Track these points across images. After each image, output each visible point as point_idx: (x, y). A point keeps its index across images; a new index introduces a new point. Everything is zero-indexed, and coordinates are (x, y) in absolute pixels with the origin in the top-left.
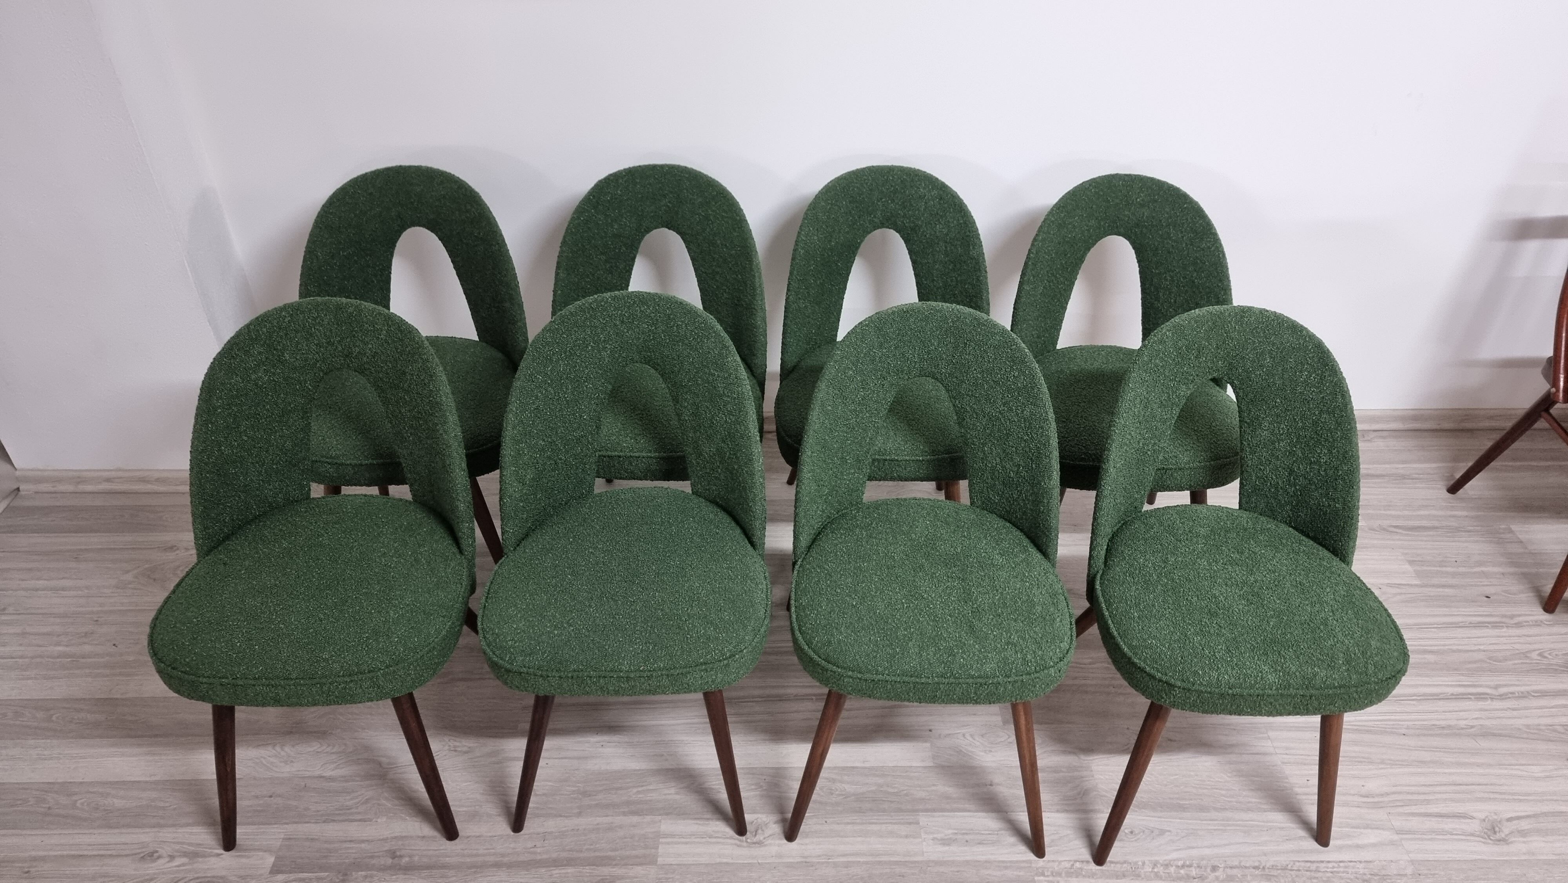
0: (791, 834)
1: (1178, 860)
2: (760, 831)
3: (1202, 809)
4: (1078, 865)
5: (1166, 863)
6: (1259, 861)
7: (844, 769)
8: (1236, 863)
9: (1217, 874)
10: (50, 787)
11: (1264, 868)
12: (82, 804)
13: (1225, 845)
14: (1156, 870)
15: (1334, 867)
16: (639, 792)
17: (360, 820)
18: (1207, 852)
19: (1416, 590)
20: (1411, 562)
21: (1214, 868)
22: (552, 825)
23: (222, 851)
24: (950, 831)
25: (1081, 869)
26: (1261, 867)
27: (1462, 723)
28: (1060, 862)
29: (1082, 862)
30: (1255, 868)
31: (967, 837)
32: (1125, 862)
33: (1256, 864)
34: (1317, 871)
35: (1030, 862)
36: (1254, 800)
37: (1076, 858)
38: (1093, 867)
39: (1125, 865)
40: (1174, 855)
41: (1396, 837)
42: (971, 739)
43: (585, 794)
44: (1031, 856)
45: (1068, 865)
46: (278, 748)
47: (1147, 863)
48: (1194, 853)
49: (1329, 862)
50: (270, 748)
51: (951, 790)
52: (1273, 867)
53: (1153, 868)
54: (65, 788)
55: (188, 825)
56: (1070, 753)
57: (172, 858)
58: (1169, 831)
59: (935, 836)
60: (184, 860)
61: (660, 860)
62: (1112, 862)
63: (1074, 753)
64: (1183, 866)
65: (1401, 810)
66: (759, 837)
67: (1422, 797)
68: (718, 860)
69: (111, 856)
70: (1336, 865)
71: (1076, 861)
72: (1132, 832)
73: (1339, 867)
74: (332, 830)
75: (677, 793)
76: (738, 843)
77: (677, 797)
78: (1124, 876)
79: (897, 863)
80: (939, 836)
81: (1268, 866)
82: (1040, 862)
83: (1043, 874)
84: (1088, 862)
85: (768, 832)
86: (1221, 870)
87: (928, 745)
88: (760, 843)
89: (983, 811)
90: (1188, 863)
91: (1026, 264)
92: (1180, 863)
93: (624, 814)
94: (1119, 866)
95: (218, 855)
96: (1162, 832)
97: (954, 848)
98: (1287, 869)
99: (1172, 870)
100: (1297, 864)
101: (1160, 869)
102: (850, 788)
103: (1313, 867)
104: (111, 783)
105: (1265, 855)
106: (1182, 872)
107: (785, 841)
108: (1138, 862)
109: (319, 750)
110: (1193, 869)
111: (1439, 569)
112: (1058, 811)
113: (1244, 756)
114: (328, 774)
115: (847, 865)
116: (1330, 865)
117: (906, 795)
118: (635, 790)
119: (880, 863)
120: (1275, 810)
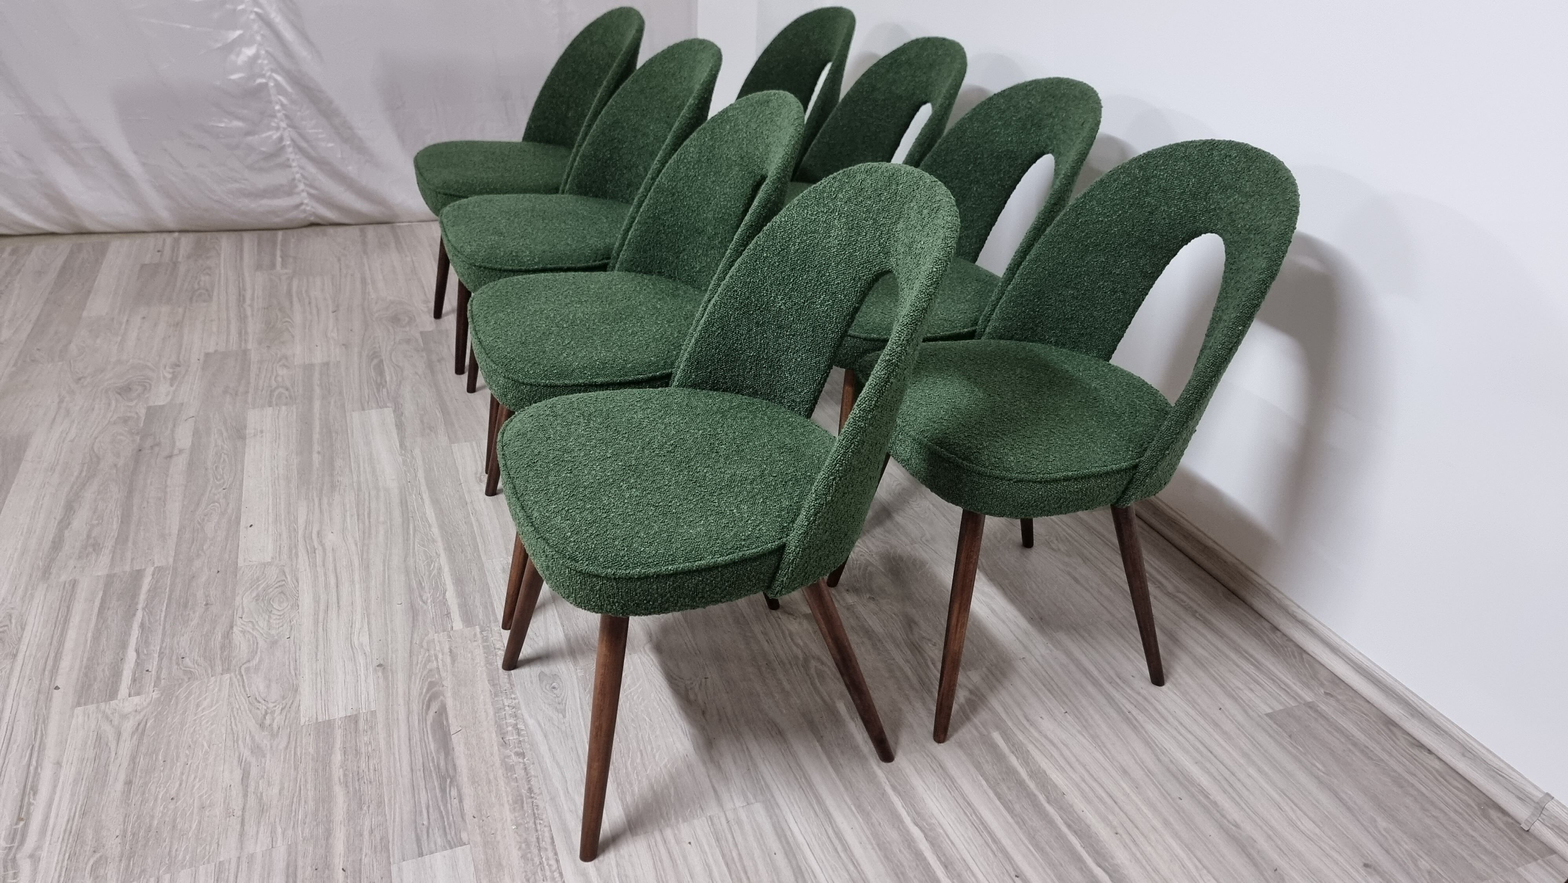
0: (494, 493)
1: (526, 725)
5: (519, 716)
6: (541, 793)
8: (534, 773)
9: (513, 757)
11: (532, 798)
13: (558, 764)
14: (507, 708)
18: (543, 748)
21: (521, 754)
26: (533, 795)
28: (499, 640)
30: (530, 790)
32: (511, 684)
33: (536, 790)
35: (496, 621)
36: (636, 789)
38: (501, 664)
39: (508, 685)
40: (531, 722)
45: (497, 645)
47: (517, 701)
48: (539, 737)
49: (557, 861)
52: (536, 807)
53: (509, 706)
56: (649, 637)
58: (565, 718)
61: (455, 447)
62: (509, 675)
63: (650, 640)
64: (517, 729)
68: (458, 467)
76: (477, 472)
78: (494, 685)
79: (476, 548)
81: (536, 801)
82: (498, 629)
83: (481, 632)
86: (521, 760)
90: (523, 733)
92: (521, 726)
94: (505, 680)
96: (561, 711)
98: (535, 818)
99: (512, 721)
100: (546, 829)
101: (510, 712)
106: (510, 729)
107: (484, 492)
108: (515, 694)
110: (516, 737)
113: (707, 780)
115: (465, 522)
119: (473, 539)
120: (626, 808)
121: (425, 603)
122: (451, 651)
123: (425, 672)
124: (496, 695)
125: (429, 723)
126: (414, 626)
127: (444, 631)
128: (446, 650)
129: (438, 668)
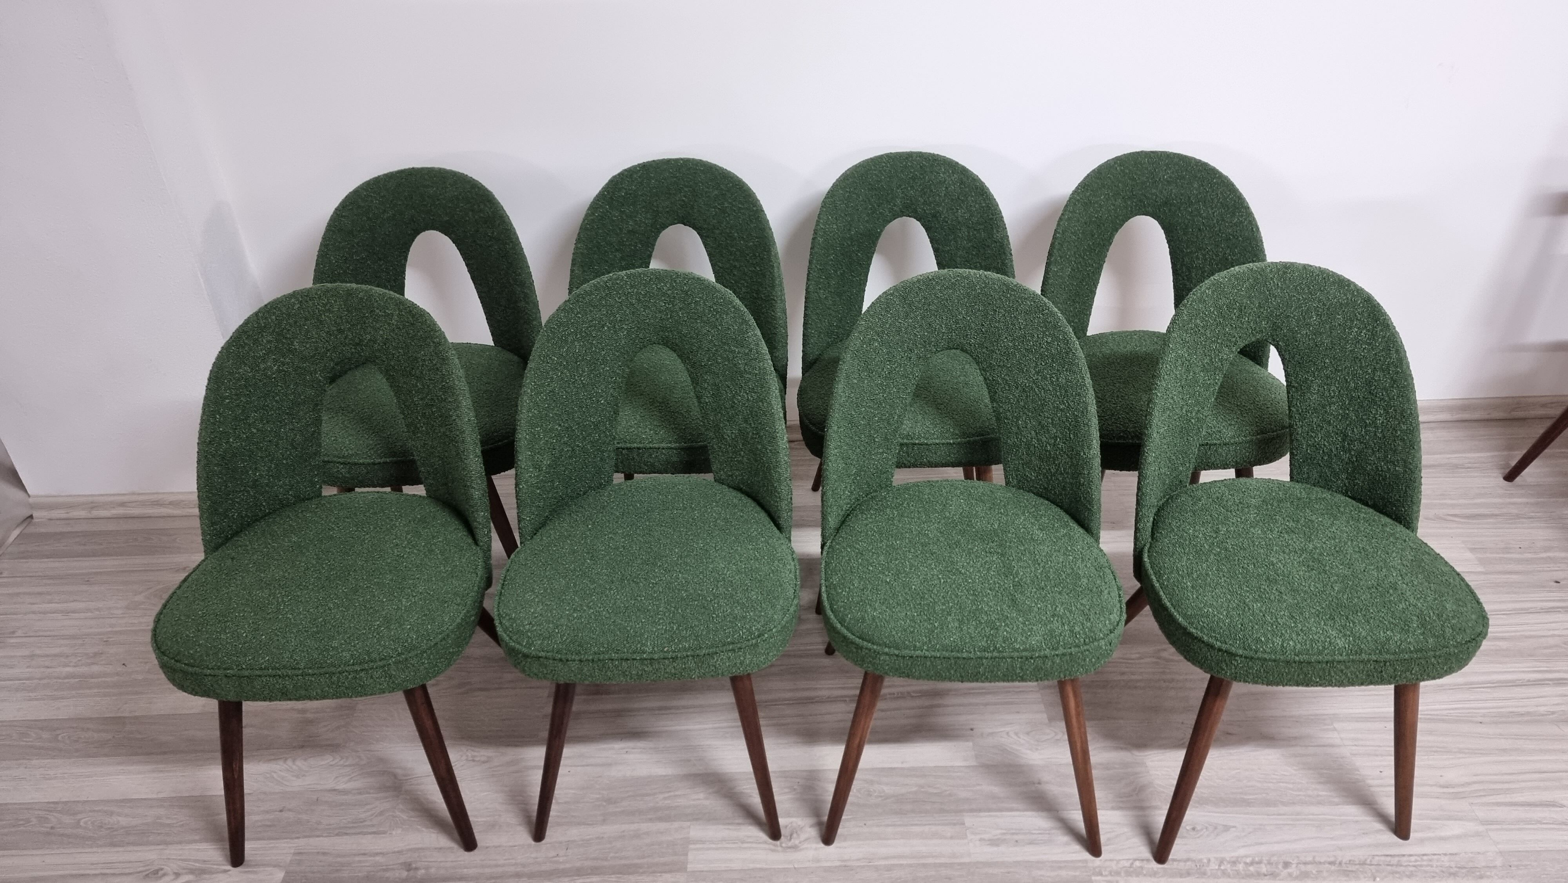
0: (828, 836)
1: (1246, 856)
2: (795, 835)
3: (1268, 803)
4: (1137, 864)
5: (1233, 859)
6: (1335, 856)
7: (883, 770)
8: (1310, 859)
9: (1289, 870)
10: (52, 807)
11: (1340, 863)
12: (86, 823)
13: (1296, 840)
14: (1222, 868)
15: (1416, 861)
16: (665, 799)
17: (374, 833)
18: (1277, 848)
19: (1482, 577)
20: (1472, 550)
21: (1286, 865)
22: (574, 833)
23: (229, 867)
24: (999, 831)
25: (1142, 868)
26: (1338, 862)
27: (1542, 709)
28: (1118, 861)
29: (1143, 860)
30: (1331, 863)
31: (1016, 837)
32: (1188, 860)
33: (1332, 859)
34: (1399, 865)
35: (1086, 861)
36: (1324, 793)
37: (1135, 856)
38: (1154, 865)
39: (1189, 863)
40: (1242, 852)
41: (1481, 828)
42: (1015, 737)
43: (609, 801)
44: (1087, 856)
45: (1127, 864)
46: (289, 762)
47: (1212, 860)
48: (1263, 849)
49: (1411, 855)
50: (281, 762)
51: (996, 790)
52: (1351, 862)
53: (1220, 866)
54: (68, 808)
55: (195, 841)
56: (1122, 749)
57: (177, 875)
58: (1234, 827)
59: (983, 836)
60: (190, 877)
61: (690, 867)
62: (1174, 860)
63: (1126, 749)
64: (1252, 863)
65: (1484, 800)
66: (795, 841)
67: (1506, 786)
68: (752, 866)
69: (114, 874)
70: (1418, 858)
71: (1135, 860)
72: (1194, 829)
73: (1423, 860)
74: (345, 844)
75: (706, 799)
76: (772, 847)
77: (707, 802)
78: (1187, 875)
79: (941, 865)
80: (986, 836)
81: (1344, 861)
82: (1097, 861)
83: (1101, 875)
84: (1148, 860)
85: (803, 836)
86: (1294, 866)
87: (970, 744)
88: (795, 848)
89: (1033, 810)
90: (1257, 859)
91: (1052, 245)
92: (1248, 860)
93: (651, 820)
94: (1182, 864)
95: (225, 871)
96: (1227, 828)
97: (1002, 848)
98: (1366, 864)
99: (1241, 867)
100: (1377, 858)
101: (1226, 866)
102: (888, 790)
103: (1395, 861)
104: (117, 801)
105: (1341, 849)
106: (1252, 869)
107: (822, 845)
108: (1202, 859)
109: (331, 763)
110: (1263, 866)
111: (1501, 555)
112: (1113, 809)
113: (1310, 748)
114: (341, 786)
115: (889, 868)
116: (1413, 858)
117: (950, 795)
118: (661, 796)
119: (924, 865)
120: (1348, 803)
124: (1204, 875)
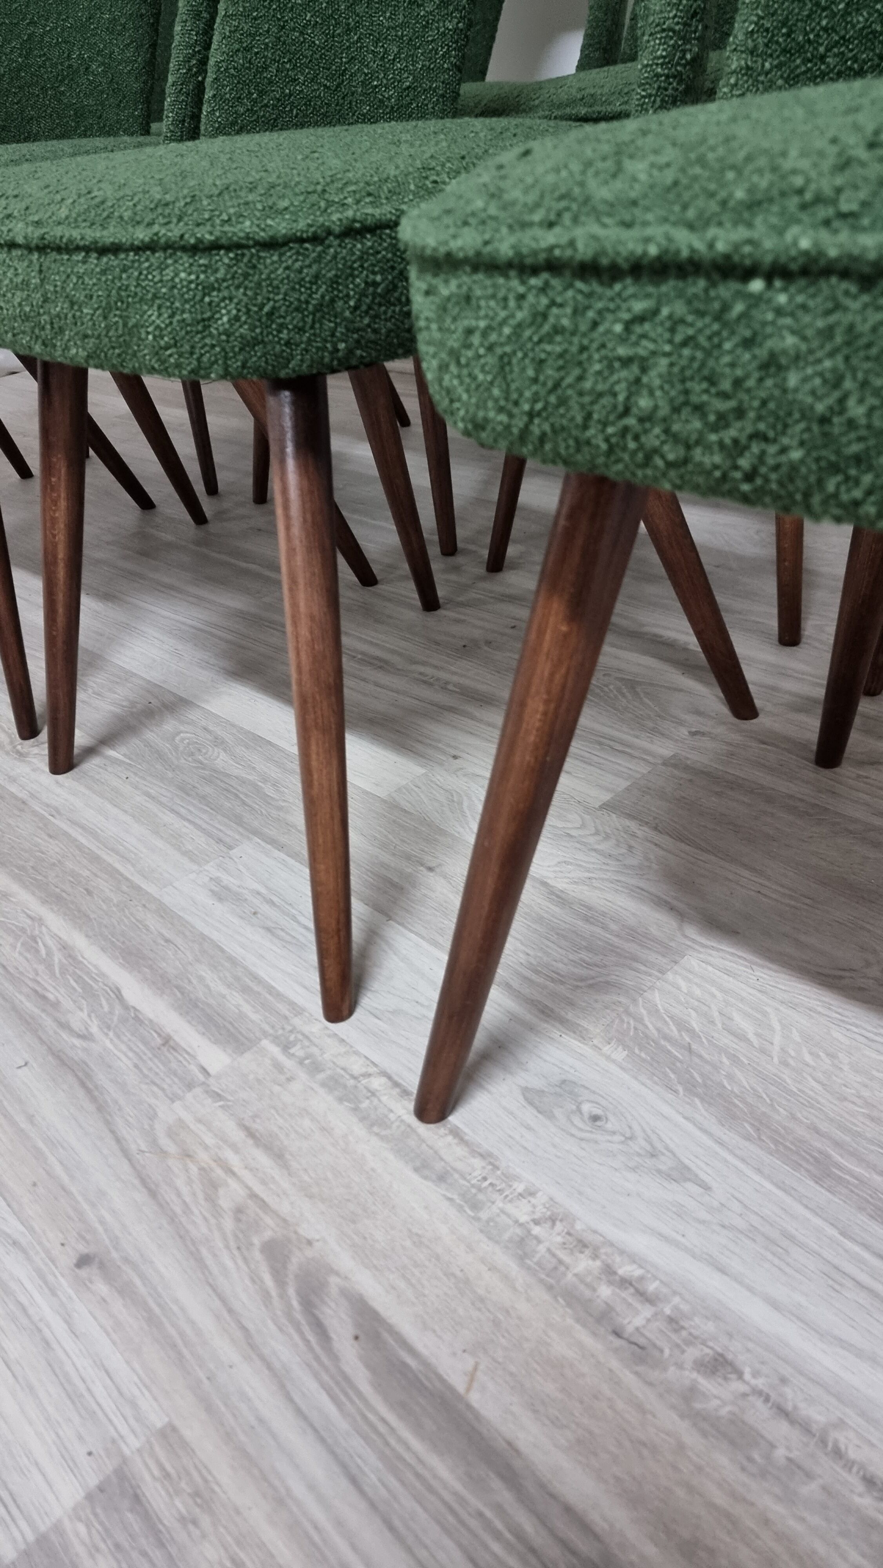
1: (633, 1259)
4: (377, 1083)
5: (589, 1237)
8: (817, 1416)
9: (705, 1384)
14: (536, 1230)
21: (721, 1365)
24: (255, 886)
25: (372, 1090)
28: (349, 1052)
29: (395, 1085)
32: (485, 1156)
35: (298, 1010)
39: (477, 1162)
40: (643, 1241)
44: (314, 1003)
45: (357, 1066)
47: (540, 1199)
53: (536, 1222)
58: (707, 1188)
59: (224, 877)
63: (682, 916)
64: (625, 1283)
71: (385, 1074)
72: (595, 1118)
78: (442, 1178)
82: (326, 1028)
83: (286, 1048)
86: (738, 1386)
87: (424, 771)
90: (652, 1287)
92: (626, 1270)
94: (460, 1151)
96: (682, 1174)
99: (586, 1264)
101: (553, 1235)
106: (605, 1291)
107: (47, 769)
108: (517, 1178)
110: (647, 1311)
115: (58, 834)
121: (86, 1037)
122: (251, 1134)
123: (228, 1224)
124: (476, 1206)
125: (366, 1388)
126: (101, 1108)
127: (190, 1086)
128: (237, 1135)
129: (253, 1196)
